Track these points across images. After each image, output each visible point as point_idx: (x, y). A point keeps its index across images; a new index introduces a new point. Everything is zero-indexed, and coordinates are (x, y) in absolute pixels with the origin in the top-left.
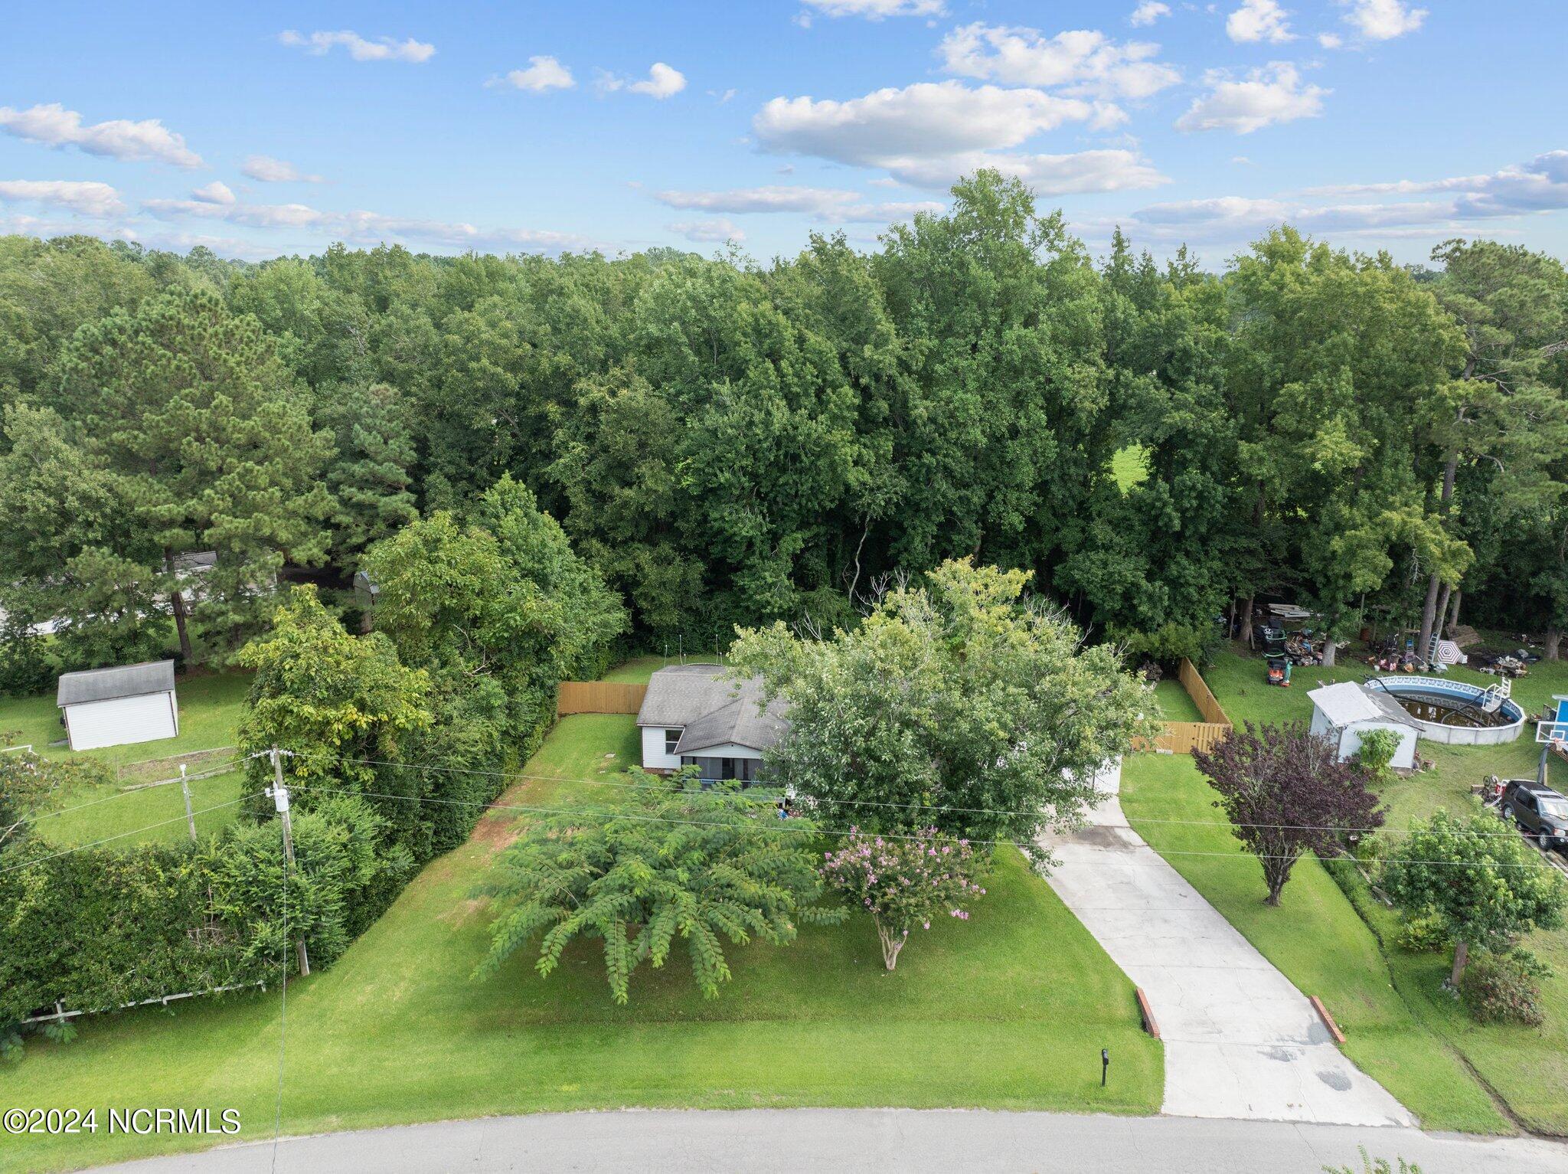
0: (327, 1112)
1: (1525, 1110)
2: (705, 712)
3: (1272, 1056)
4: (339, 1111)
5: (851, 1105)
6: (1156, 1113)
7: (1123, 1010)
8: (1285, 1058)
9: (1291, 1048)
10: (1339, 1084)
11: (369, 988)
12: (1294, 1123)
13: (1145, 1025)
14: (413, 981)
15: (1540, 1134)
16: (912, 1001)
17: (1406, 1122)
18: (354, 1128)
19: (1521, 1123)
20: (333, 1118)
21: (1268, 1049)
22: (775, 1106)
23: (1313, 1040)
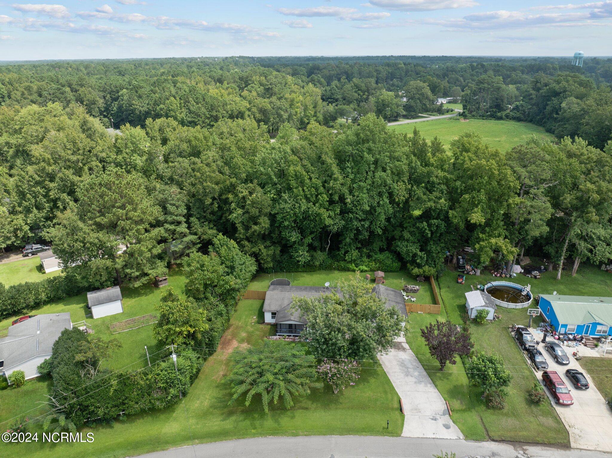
0: (194, 439)
1: (492, 434)
2: (283, 307)
3: (432, 419)
4: (197, 438)
5: (324, 435)
6: (400, 436)
7: (396, 405)
8: (435, 420)
9: (438, 417)
10: (447, 427)
11: (198, 402)
12: (434, 438)
13: (401, 410)
14: (209, 399)
15: (493, 440)
16: (341, 403)
17: (461, 438)
18: (202, 443)
19: (490, 437)
20: (196, 441)
21: (432, 417)
22: (305, 435)
23: (444, 414)
